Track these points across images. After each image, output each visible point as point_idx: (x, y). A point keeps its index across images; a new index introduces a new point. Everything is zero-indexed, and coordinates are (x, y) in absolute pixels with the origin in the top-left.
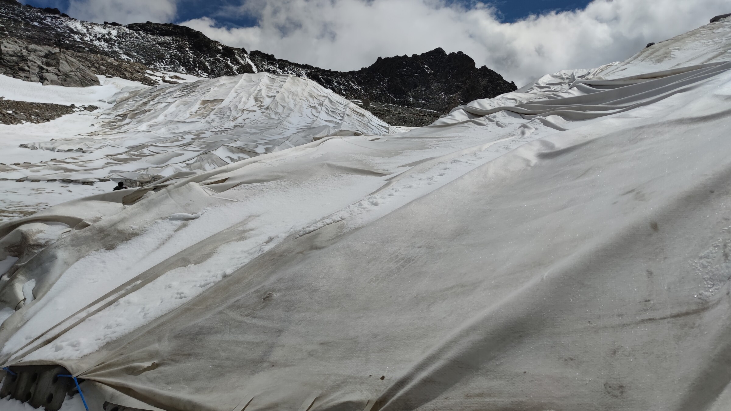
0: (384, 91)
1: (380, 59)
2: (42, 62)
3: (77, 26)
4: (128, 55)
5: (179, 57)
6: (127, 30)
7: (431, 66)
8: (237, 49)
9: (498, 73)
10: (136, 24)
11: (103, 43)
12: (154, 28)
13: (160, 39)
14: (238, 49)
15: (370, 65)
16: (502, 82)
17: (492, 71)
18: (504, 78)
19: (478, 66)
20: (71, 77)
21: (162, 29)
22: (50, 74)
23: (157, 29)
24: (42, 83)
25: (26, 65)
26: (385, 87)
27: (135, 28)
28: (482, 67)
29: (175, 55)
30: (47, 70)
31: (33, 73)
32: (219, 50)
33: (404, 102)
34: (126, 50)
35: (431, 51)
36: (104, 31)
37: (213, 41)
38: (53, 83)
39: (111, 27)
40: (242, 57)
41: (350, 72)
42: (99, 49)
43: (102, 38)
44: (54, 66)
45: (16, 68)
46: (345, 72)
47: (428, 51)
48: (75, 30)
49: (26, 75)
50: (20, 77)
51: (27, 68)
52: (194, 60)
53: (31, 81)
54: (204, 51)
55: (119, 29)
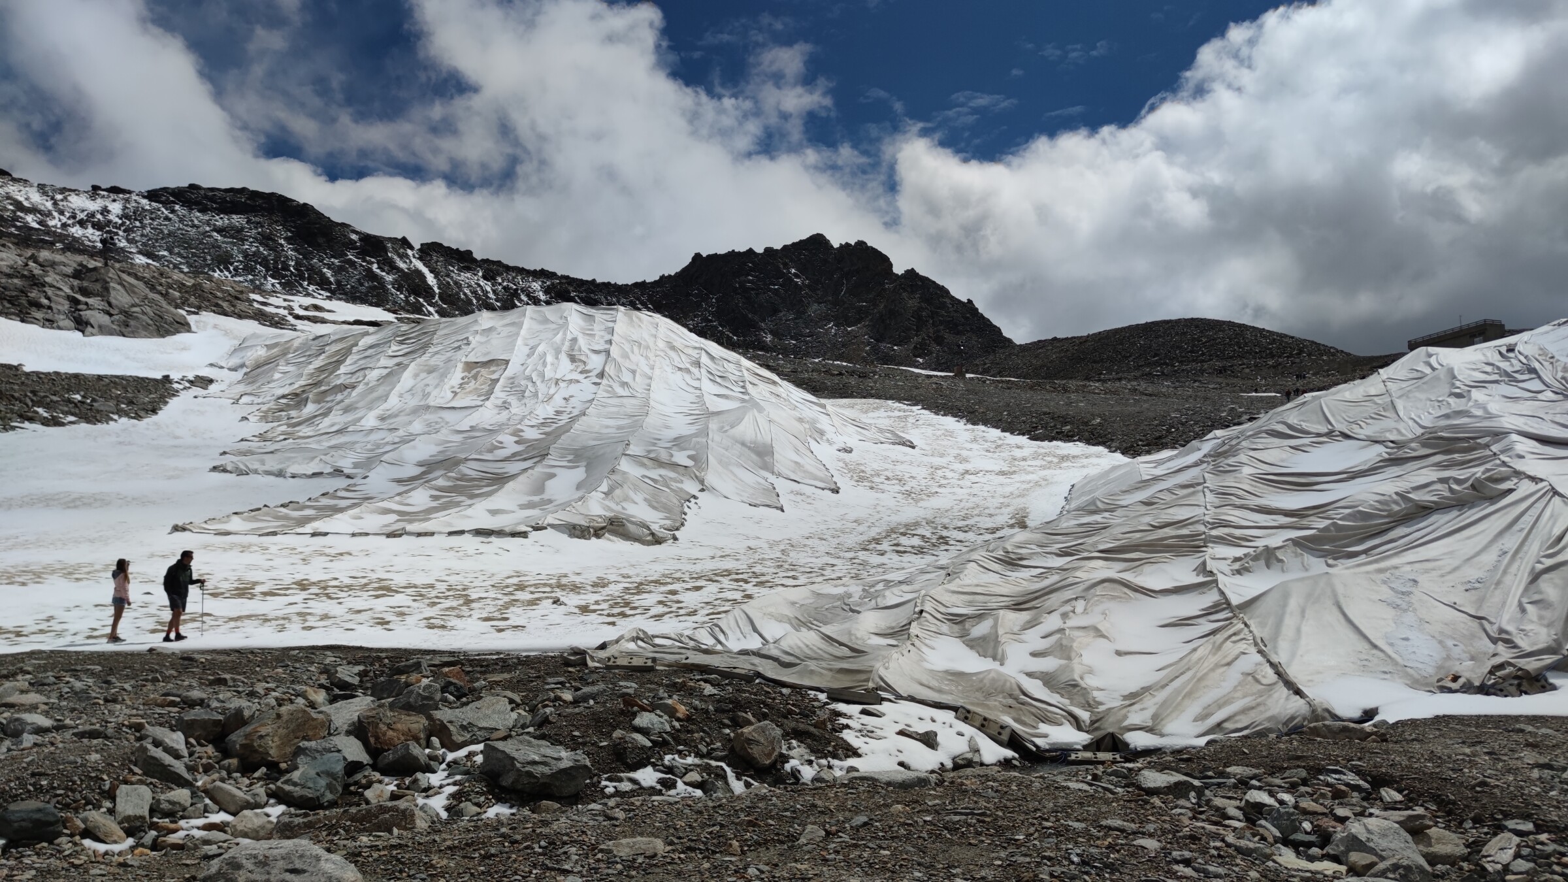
0: (711, 321)
1: (697, 256)
2: (72, 288)
3: (31, 196)
4: (149, 255)
5: (265, 259)
6: (144, 202)
7: (802, 270)
8: (390, 239)
9: (940, 281)
10: (165, 189)
11: (90, 230)
12: (206, 197)
13: (221, 221)
14: (393, 240)
15: (678, 270)
16: (948, 301)
17: (927, 279)
18: (953, 293)
19: (899, 269)
20: (137, 318)
21: (224, 200)
22: (95, 313)
23: (212, 199)
24: (83, 332)
25: (42, 295)
26: (712, 314)
27: (164, 198)
28: (907, 272)
29: (255, 254)
30: (86, 304)
31: (59, 312)
32: (353, 242)
33: (753, 342)
34: (144, 244)
35: (801, 241)
36: (94, 206)
37: (338, 224)
38: (103, 330)
39: (109, 197)
40: (404, 257)
41: (636, 285)
42: (83, 244)
43: (87, 221)
44: (97, 295)
45: (24, 301)
46: (625, 283)
47: (796, 240)
48: (26, 204)
49: (47, 316)
50: (34, 321)
51: (45, 302)
52: (298, 264)
53: (59, 328)
54: (319, 245)
55: (127, 200)
